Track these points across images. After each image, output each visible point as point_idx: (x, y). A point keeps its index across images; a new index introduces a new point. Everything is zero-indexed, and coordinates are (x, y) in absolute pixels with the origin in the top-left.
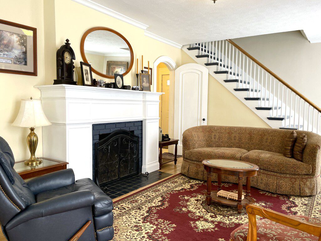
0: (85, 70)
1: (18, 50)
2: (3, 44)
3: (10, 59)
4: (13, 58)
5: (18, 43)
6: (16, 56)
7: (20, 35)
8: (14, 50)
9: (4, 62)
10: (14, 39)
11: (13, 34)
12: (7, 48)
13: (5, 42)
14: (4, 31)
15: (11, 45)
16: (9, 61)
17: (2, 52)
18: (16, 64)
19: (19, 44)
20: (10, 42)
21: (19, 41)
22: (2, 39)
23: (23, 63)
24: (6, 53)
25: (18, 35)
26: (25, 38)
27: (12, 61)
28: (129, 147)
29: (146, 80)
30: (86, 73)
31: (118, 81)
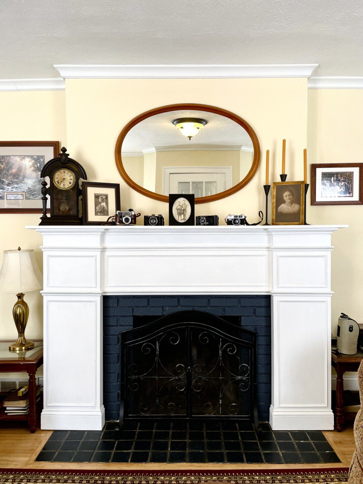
0: (97, 197)
1: (32, 178)
2: (11, 175)
3: (20, 193)
4: (25, 191)
5: (32, 168)
6: (28, 188)
7: (35, 157)
8: (26, 180)
9: (13, 198)
10: (26, 165)
11: (23, 157)
12: (17, 178)
13: (14, 171)
14: (12, 157)
15: (22, 174)
16: (20, 196)
17: (10, 186)
18: (29, 199)
19: (33, 171)
20: (20, 170)
21: (33, 165)
22: (10, 167)
23: (40, 196)
24: (15, 186)
25: (32, 157)
26: (42, 160)
27: (23, 196)
28: (220, 352)
29: (290, 197)
30: (100, 200)
31: (179, 207)
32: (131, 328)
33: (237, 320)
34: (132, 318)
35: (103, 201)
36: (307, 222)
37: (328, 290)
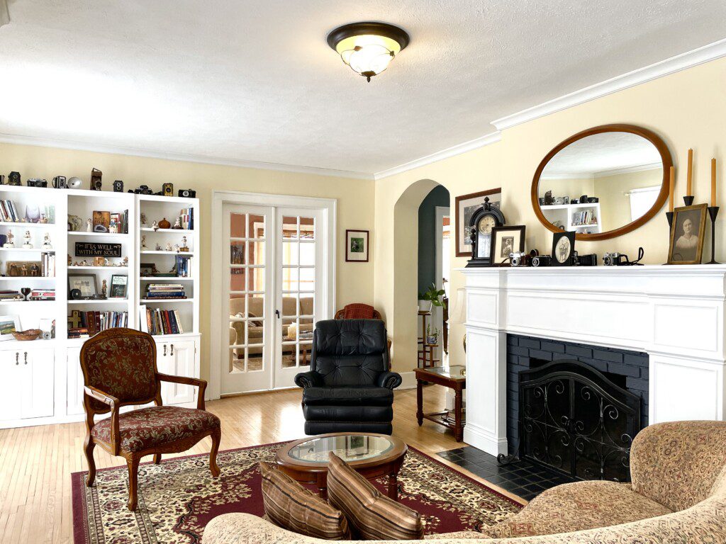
0: (504, 240)
28: (601, 415)
29: (690, 226)
30: (506, 243)
31: (562, 247)
32: (528, 369)
33: (621, 380)
34: (528, 359)
35: (509, 243)
36: (716, 260)
37: (720, 356)
